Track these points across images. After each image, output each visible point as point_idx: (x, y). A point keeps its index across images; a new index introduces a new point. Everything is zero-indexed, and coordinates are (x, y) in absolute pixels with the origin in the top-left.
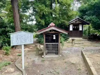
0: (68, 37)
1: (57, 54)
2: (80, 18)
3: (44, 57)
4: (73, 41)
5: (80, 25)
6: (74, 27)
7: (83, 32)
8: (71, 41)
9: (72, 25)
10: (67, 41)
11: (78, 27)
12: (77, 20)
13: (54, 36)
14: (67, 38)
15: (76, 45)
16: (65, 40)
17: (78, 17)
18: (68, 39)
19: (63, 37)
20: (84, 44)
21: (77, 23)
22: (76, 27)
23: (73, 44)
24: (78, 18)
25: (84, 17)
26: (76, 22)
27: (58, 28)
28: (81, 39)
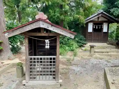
0: (85, 43)
2: (105, 11)
4: (92, 49)
5: (104, 23)
6: (96, 27)
7: (108, 35)
8: (89, 49)
9: (92, 23)
11: (101, 27)
12: (100, 15)
15: (97, 55)
16: (80, 46)
17: (102, 11)
19: (78, 42)
20: (109, 54)
21: (100, 20)
22: (98, 27)
23: (92, 53)
24: (102, 13)
25: (112, 10)
26: (98, 18)
27: (52, 25)
28: (105, 44)
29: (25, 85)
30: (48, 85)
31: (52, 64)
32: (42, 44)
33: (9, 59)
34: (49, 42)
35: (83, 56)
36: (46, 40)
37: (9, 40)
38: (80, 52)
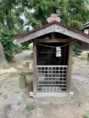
0: (81, 50)
1: (64, 90)
3: (34, 96)
9: (88, 30)
10: (79, 57)
13: (58, 49)
14: (78, 51)
18: (80, 52)
29: (32, 97)
30: (58, 98)
31: (63, 74)
32: (43, 53)
33: (4, 68)
34: (60, 50)
35: (81, 64)
36: (57, 48)
37: (4, 48)
38: (77, 60)
